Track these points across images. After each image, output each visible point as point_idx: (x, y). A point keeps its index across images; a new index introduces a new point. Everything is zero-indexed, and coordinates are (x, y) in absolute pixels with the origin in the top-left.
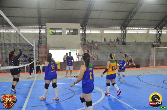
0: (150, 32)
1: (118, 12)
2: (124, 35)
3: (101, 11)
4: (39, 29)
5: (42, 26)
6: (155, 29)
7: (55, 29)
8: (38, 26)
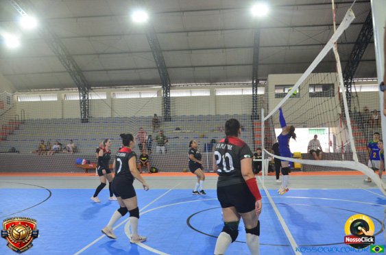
4: (253, 87)
8: (251, 82)
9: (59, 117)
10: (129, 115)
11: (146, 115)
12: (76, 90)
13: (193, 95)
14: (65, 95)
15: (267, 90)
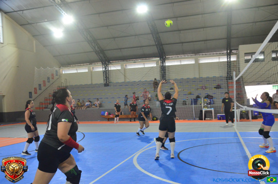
5: (231, 51)
7: (252, 54)
8: (226, 52)
9: (90, 83)
10: (137, 80)
11: (149, 80)
12: (100, 64)
13: (182, 64)
14: (93, 68)
15: (238, 58)
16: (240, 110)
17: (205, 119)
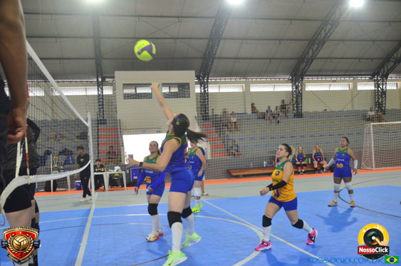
0: (360, 88)
1: (283, 42)
2: (298, 96)
3: (243, 39)
4: (98, 86)
5: (103, 79)
6: (372, 78)
7: (136, 86)
8: (95, 80)
15: (114, 90)
16: (108, 173)
17: (54, 190)
